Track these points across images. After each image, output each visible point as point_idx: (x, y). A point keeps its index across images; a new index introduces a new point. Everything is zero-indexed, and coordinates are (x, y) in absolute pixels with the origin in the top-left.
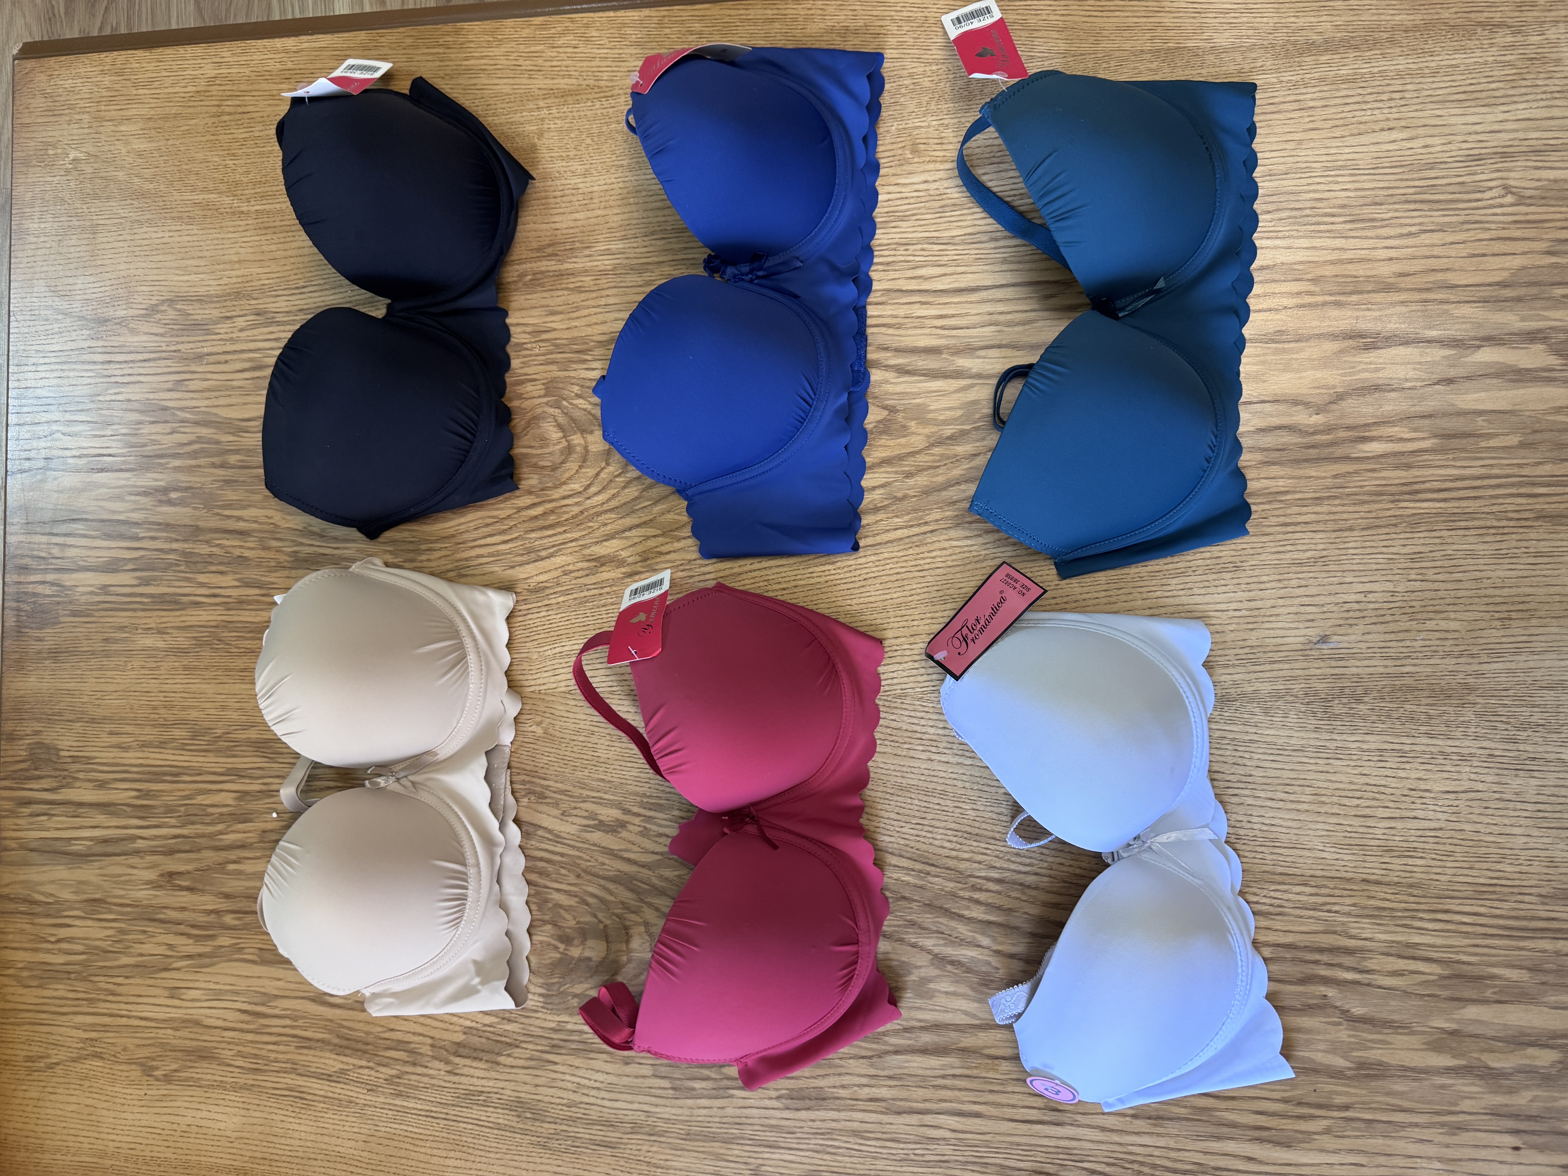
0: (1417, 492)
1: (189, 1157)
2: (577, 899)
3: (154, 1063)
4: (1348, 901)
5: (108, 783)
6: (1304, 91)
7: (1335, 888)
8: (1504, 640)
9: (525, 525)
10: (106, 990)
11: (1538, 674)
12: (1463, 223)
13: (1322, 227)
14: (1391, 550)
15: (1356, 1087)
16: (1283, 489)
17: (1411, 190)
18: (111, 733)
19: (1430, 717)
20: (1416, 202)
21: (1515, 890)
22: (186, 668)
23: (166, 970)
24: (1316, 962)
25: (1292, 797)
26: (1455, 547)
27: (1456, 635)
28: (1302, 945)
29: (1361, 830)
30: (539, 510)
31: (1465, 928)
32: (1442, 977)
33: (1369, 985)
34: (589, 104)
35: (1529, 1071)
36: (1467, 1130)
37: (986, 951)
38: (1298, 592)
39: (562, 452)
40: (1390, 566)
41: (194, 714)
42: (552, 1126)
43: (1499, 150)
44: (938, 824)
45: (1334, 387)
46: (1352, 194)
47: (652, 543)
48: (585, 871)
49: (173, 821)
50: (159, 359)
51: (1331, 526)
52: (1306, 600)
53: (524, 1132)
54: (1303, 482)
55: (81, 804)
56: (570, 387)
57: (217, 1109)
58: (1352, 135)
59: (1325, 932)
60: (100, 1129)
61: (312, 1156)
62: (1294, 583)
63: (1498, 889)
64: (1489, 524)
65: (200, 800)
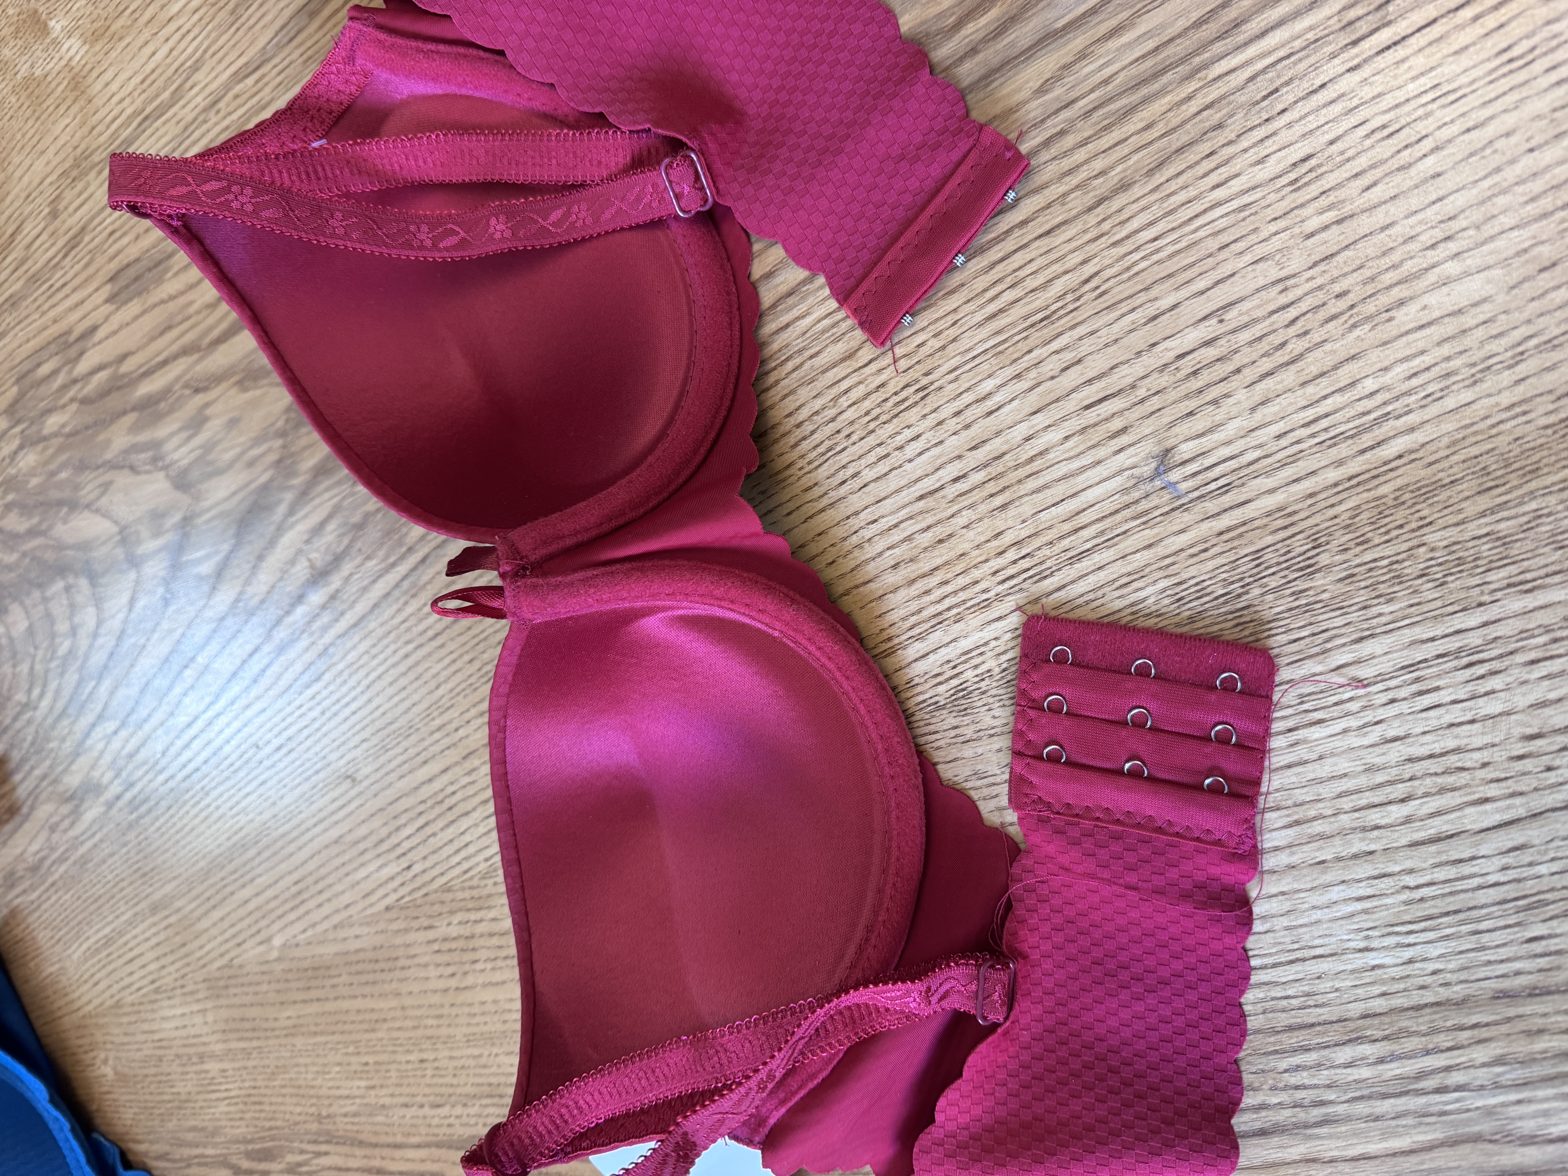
14: (1236, 185)
19: (1506, 541)
26: (1389, 100)
29: (1441, 874)
38: (1068, 380)
40: (1250, 224)
52: (1093, 392)
62: (1052, 366)
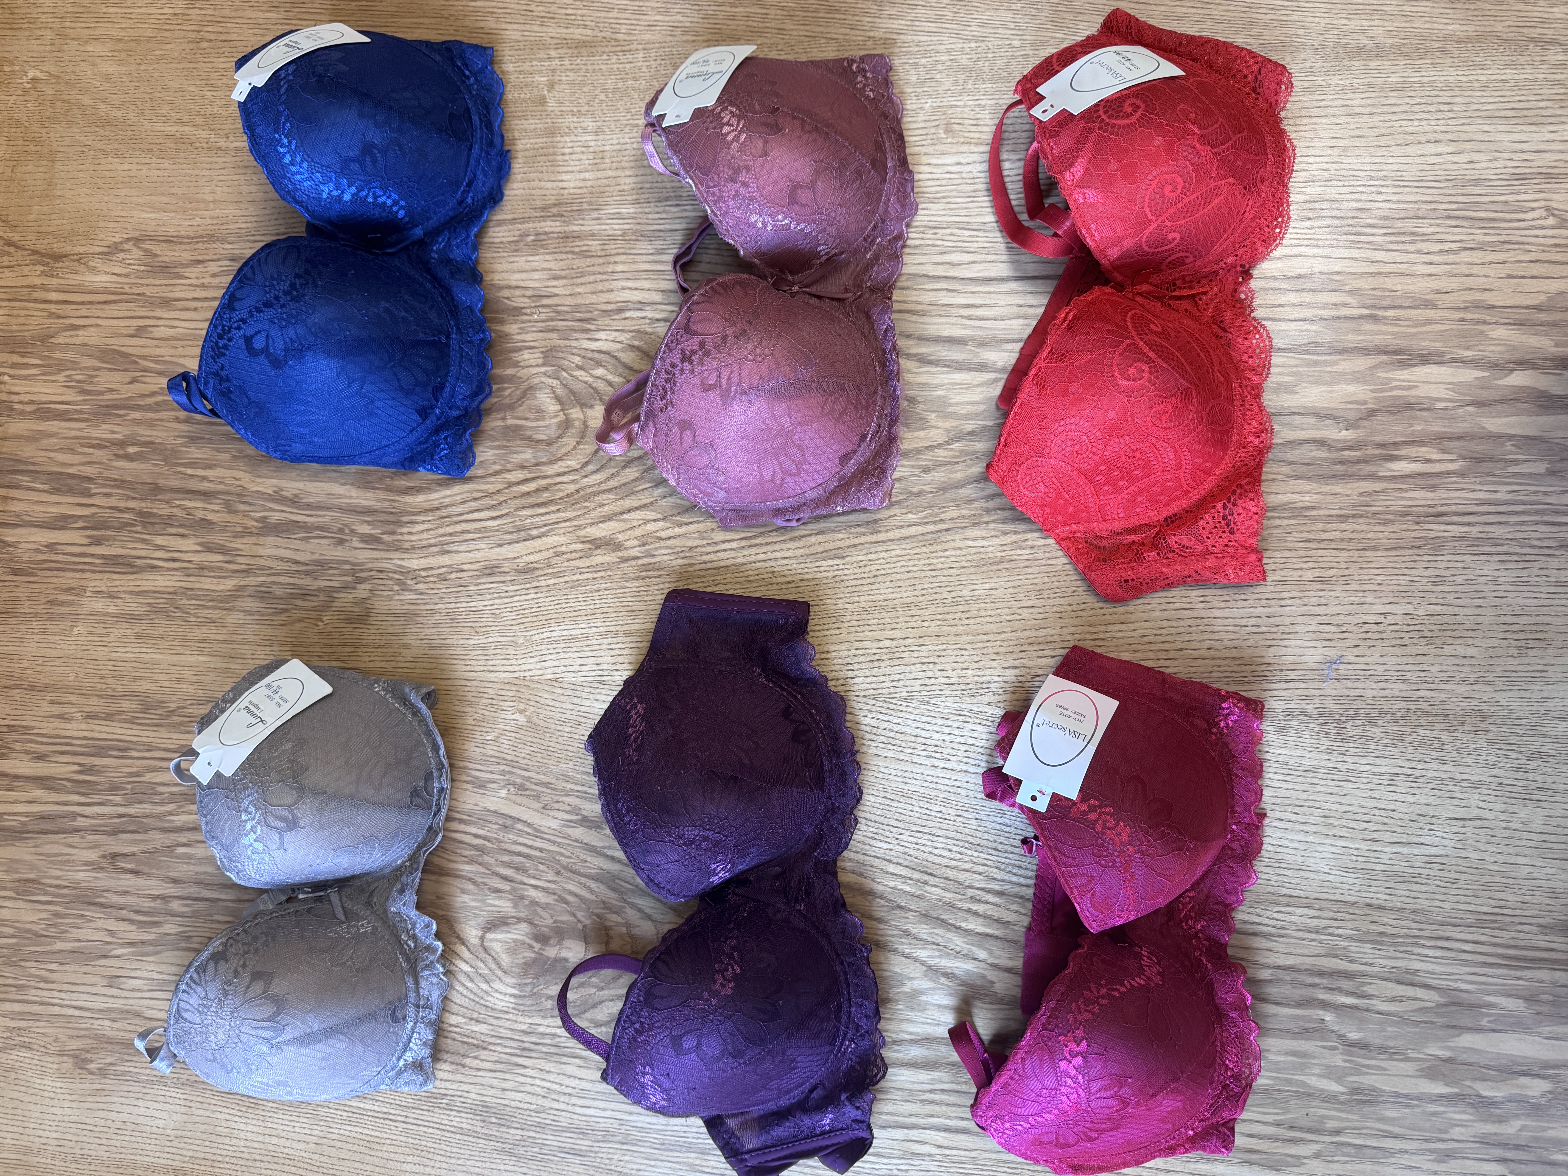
0: (1443, 514)
1: (123, 1156)
2: (556, 897)
3: (88, 1056)
4: (1350, 925)
5: (47, 756)
6: (1352, 96)
7: (1339, 912)
8: (1520, 668)
9: (517, 501)
10: (37, 976)
11: (1551, 704)
12: (1503, 243)
13: (1362, 238)
15: (1348, 1112)
16: (1308, 504)
17: (1454, 206)
18: (53, 702)
19: (1443, 743)
20: (1458, 218)
21: (1517, 920)
22: (138, 636)
23: (105, 957)
24: (1315, 986)
25: (1300, 818)
26: (1477, 572)
27: (1473, 661)
28: (1303, 967)
29: (1368, 854)
30: (532, 486)
31: (1465, 956)
32: (1439, 1005)
33: (1367, 1010)
34: (605, 57)
35: (1521, 1101)
36: (1456, 1158)
37: (982, 965)
38: (1318, 610)
39: (559, 425)
40: (1412, 588)
41: (145, 686)
42: (519, 1132)
43: (1544, 170)
44: (940, 833)
45: (1365, 403)
46: (1394, 206)
47: (651, 527)
48: (566, 868)
49: (118, 799)
50: (120, 301)
51: (1354, 546)
52: (1326, 620)
53: (488, 1138)
54: (1329, 498)
55: (16, 777)
56: (570, 357)
57: (156, 1105)
58: (1398, 145)
59: (1327, 955)
60: (26, 1124)
61: (258, 1157)
62: (1314, 600)
63: (1499, 918)
64: (1511, 550)
65: (148, 777)
